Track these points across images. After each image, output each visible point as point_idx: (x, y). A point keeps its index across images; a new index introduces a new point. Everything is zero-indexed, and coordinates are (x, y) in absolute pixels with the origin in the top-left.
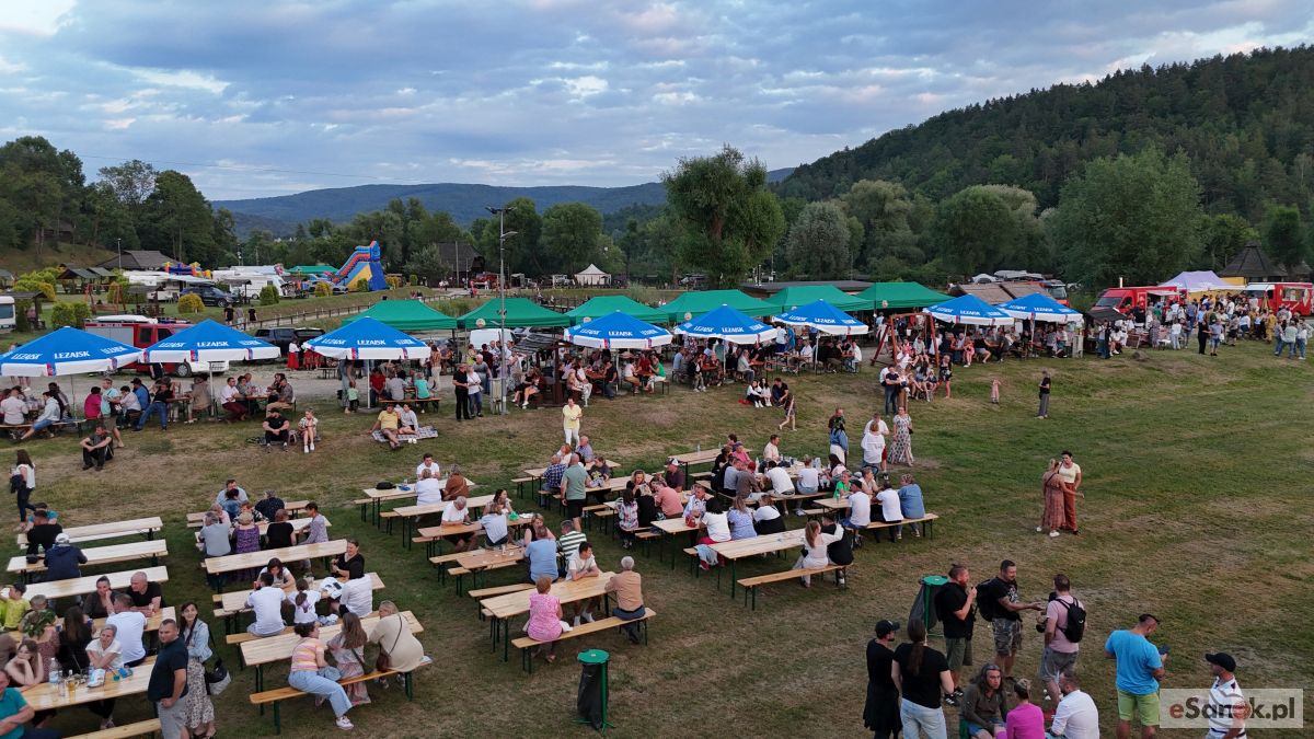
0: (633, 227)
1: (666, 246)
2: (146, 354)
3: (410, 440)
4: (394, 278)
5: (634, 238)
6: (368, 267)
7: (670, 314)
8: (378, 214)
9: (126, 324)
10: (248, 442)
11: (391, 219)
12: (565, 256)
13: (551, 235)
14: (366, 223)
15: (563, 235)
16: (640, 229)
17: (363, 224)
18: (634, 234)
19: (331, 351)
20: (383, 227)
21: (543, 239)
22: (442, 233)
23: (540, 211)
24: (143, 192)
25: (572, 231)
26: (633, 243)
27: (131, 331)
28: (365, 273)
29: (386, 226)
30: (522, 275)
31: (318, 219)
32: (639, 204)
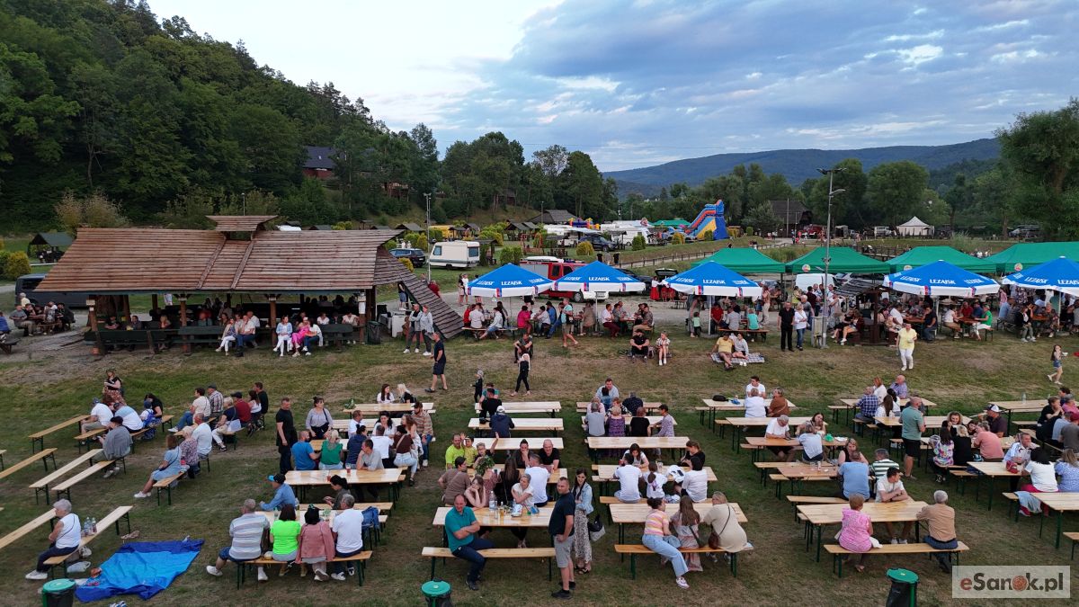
0: (961, 181)
1: (996, 198)
2: (556, 284)
3: (741, 363)
4: (734, 230)
5: (961, 192)
6: (714, 220)
7: (998, 264)
8: (724, 178)
9: (544, 262)
10: (619, 353)
11: (735, 181)
12: (889, 210)
13: (875, 191)
14: (714, 186)
15: (888, 191)
16: (968, 183)
17: (712, 186)
18: (960, 188)
19: (682, 288)
20: (728, 188)
21: (867, 195)
22: (776, 191)
23: (866, 170)
24: (560, 167)
25: (897, 187)
26: (959, 197)
27: (547, 267)
28: (711, 225)
29: (731, 187)
30: (845, 227)
31: (678, 183)
32: (968, 160)
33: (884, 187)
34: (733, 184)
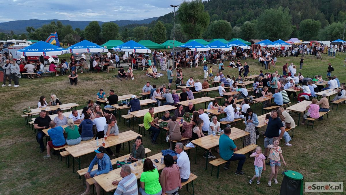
0: (126, 30)
3: (158, 76)
4: (61, 43)
5: (127, 33)
13: (104, 32)
21: (101, 33)
25: (111, 31)
28: (54, 41)
33: (107, 31)
34: (54, 28)
